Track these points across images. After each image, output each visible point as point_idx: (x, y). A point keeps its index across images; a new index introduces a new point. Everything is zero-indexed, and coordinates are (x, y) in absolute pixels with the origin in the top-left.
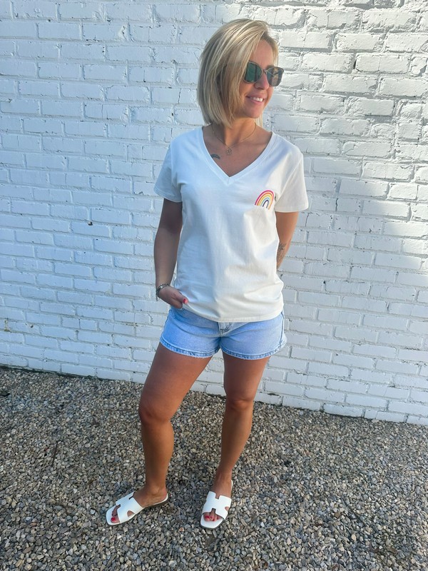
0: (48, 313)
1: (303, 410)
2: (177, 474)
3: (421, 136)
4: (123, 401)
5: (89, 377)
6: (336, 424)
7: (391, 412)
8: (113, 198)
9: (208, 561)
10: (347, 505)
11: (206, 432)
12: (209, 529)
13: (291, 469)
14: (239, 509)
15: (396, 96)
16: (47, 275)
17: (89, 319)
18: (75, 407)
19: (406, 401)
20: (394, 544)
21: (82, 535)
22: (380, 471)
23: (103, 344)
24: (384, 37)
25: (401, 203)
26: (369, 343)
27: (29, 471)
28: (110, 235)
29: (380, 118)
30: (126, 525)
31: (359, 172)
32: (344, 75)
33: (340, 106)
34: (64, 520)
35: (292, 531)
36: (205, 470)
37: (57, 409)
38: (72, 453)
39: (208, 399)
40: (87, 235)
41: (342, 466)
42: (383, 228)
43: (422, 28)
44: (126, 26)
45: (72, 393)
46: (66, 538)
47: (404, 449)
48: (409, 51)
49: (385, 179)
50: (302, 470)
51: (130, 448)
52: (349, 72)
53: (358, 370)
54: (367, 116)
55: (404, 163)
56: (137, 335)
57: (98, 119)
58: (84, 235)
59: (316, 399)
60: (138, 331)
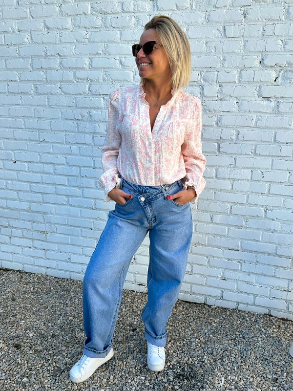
4: (36, 287)
5: (19, 271)
6: (183, 308)
7: (225, 300)
8: (27, 144)
13: (135, 333)
17: (17, 228)
19: (235, 291)
23: (27, 247)
26: (202, 245)
28: (27, 170)
40: (14, 170)
44: (29, 34)
53: (197, 266)
56: (48, 240)
57: (16, 93)
58: (11, 170)
60: (48, 237)
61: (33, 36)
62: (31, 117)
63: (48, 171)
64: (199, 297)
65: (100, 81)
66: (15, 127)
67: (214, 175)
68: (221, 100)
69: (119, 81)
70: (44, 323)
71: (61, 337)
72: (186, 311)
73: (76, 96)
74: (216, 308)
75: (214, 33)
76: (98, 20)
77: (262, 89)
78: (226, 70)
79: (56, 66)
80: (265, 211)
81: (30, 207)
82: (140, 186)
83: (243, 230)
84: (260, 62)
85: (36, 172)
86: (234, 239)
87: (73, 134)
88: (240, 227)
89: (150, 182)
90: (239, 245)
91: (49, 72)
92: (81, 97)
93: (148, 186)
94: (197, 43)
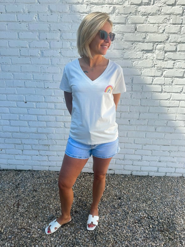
0: (9, 143)
1: (124, 175)
2: (74, 209)
3: (164, 58)
4: (46, 180)
5: (29, 170)
6: (138, 180)
7: (159, 172)
8: (35, 90)
9: (92, 244)
10: (146, 213)
11: (84, 189)
12: (91, 231)
13: (122, 201)
14: (102, 220)
15: (154, 42)
16: (7, 127)
17: (27, 144)
18: (24, 184)
19: (165, 167)
20: (167, 226)
21: (35, 241)
22: (158, 197)
23: (35, 155)
24: (147, 17)
25: (158, 86)
26: (149, 144)
27: (7, 215)
28: (35, 107)
29: (148, 51)
30: (54, 234)
31: (140, 74)
32: (132, 34)
33: (131, 47)
34: (26, 235)
35: (126, 227)
36: (86, 205)
37: (16, 186)
38: (26, 205)
39: (83, 175)
40: (24, 108)
41: (142, 197)
42: (152, 97)
43: (162, 14)
44: (37, 15)
45: (22, 178)
46: (29, 243)
47: (166, 187)
48: (158, 23)
49: (151, 76)
50: (126, 201)
51: (52, 200)
52: (134, 33)
53: (145, 156)
54: (142, 50)
55: (158, 69)
56: (50, 150)
57: (26, 56)
58: (23, 107)
59: (129, 170)
60: (50, 148)
61: (40, 16)
62: (38, 72)
63: (51, 107)
64: (145, 172)
66: (26, 79)
73: (72, 58)
74: (155, 177)
79: (57, 38)
81: (37, 130)
83: (173, 134)
85: (42, 108)
86: (167, 139)
90: (170, 143)
91: (52, 42)
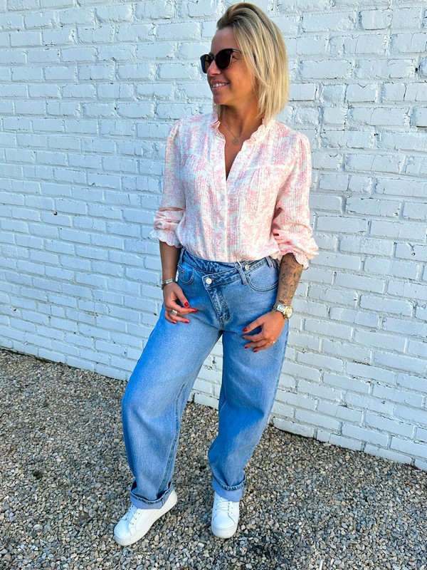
0: (27, 298)
5: (60, 364)
8: (72, 189)
16: (25, 261)
17: (59, 305)
18: (35, 388)
23: (70, 332)
28: (71, 225)
40: (54, 225)
44: (75, 30)
56: (98, 325)
57: (57, 116)
58: (51, 224)
60: (98, 321)
61: (80, 32)
62: (77, 150)
63: (99, 229)
64: (306, 427)
65: (170, 98)
66: (56, 163)
67: (335, 246)
68: (351, 129)
69: (197, 98)
70: (79, 445)
71: (97, 468)
72: (283, 447)
73: (137, 121)
74: (330, 447)
75: (344, 23)
76: (169, 6)
77: (417, 114)
78: (360, 82)
79: (110, 76)
80: (415, 308)
81: (75, 276)
82: (206, 262)
83: (378, 333)
84: (416, 69)
85: (83, 229)
86: (363, 346)
87: (133, 177)
88: (373, 329)
89: (220, 256)
90: (371, 357)
91: (101, 85)
92: (144, 122)
93: (217, 262)
94: (315, 39)
